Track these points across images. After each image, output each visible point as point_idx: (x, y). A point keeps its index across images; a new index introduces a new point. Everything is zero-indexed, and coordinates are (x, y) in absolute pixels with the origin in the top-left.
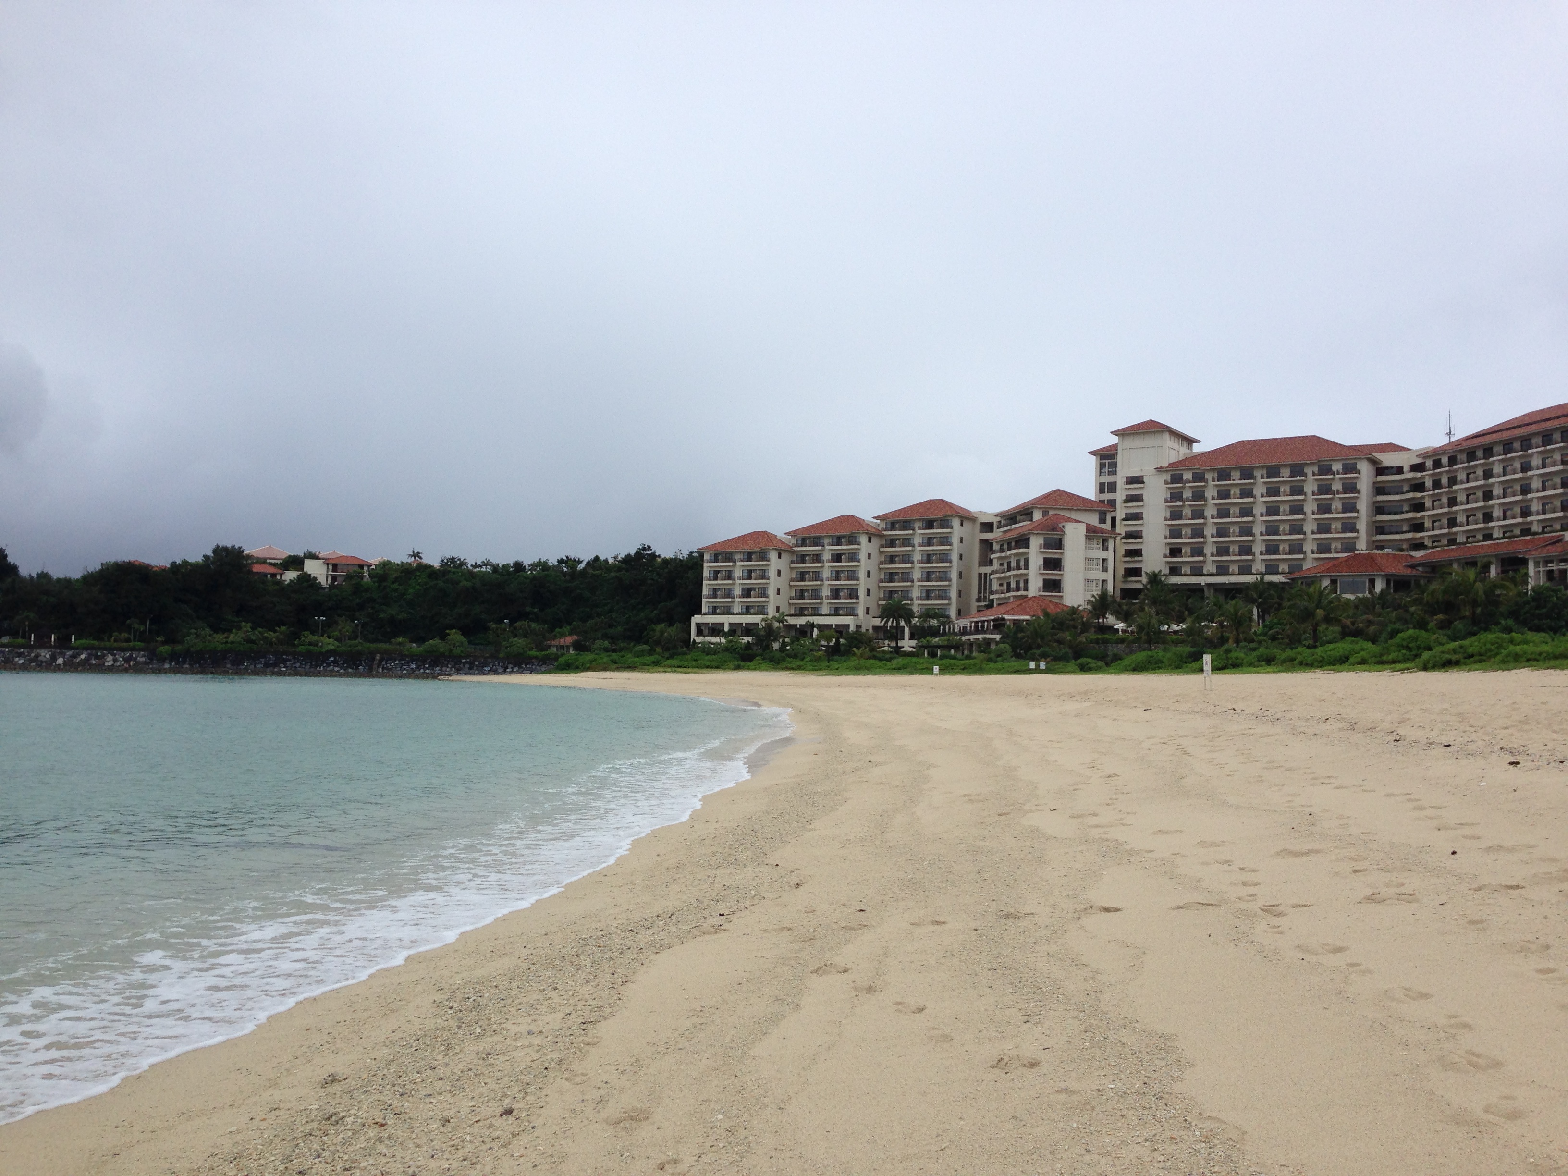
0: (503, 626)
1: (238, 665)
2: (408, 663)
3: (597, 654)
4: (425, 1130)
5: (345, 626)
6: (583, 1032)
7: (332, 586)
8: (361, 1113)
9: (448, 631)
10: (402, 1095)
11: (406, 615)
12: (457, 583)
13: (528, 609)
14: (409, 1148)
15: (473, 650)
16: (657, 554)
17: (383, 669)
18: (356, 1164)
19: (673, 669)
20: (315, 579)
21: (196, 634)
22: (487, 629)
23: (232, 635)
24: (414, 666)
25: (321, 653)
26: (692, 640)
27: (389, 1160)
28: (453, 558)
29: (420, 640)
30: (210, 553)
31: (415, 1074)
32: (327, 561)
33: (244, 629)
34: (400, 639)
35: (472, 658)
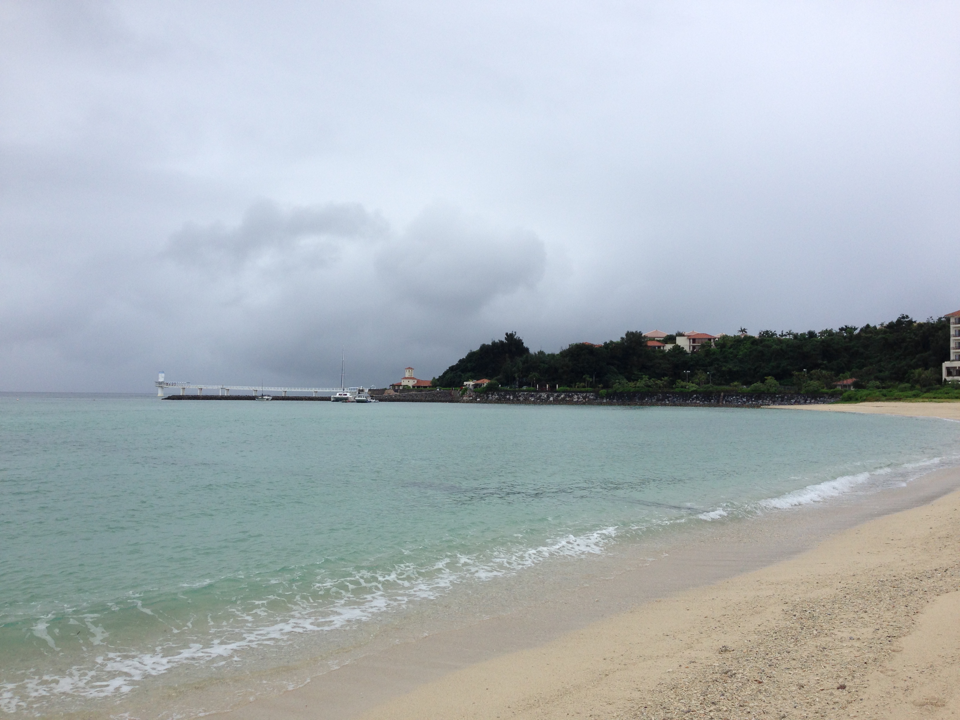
0: (803, 373)
1: (642, 400)
2: (741, 398)
3: (870, 390)
4: (788, 690)
5: (702, 376)
6: (889, 643)
7: (693, 352)
8: (745, 673)
9: (766, 377)
10: (770, 666)
11: (738, 368)
12: (771, 347)
13: (820, 361)
14: (779, 700)
15: (783, 389)
16: (913, 320)
17: (726, 401)
18: (747, 704)
19: (930, 400)
20: (683, 348)
21: (619, 382)
22: (792, 375)
23: (638, 383)
24: (745, 400)
25: (688, 392)
26: (943, 379)
27: (767, 705)
28: (767, 331)
29: (748, 383)
30: (624, 336)
31: (777, 654)
32: (689, 337)
33: (644, 379)
34: (736, 383)
35: (783, 394)
